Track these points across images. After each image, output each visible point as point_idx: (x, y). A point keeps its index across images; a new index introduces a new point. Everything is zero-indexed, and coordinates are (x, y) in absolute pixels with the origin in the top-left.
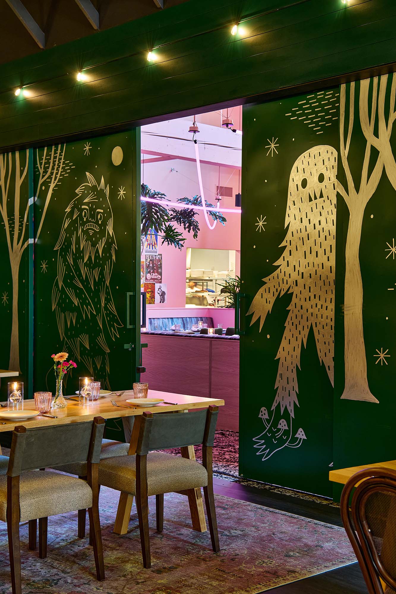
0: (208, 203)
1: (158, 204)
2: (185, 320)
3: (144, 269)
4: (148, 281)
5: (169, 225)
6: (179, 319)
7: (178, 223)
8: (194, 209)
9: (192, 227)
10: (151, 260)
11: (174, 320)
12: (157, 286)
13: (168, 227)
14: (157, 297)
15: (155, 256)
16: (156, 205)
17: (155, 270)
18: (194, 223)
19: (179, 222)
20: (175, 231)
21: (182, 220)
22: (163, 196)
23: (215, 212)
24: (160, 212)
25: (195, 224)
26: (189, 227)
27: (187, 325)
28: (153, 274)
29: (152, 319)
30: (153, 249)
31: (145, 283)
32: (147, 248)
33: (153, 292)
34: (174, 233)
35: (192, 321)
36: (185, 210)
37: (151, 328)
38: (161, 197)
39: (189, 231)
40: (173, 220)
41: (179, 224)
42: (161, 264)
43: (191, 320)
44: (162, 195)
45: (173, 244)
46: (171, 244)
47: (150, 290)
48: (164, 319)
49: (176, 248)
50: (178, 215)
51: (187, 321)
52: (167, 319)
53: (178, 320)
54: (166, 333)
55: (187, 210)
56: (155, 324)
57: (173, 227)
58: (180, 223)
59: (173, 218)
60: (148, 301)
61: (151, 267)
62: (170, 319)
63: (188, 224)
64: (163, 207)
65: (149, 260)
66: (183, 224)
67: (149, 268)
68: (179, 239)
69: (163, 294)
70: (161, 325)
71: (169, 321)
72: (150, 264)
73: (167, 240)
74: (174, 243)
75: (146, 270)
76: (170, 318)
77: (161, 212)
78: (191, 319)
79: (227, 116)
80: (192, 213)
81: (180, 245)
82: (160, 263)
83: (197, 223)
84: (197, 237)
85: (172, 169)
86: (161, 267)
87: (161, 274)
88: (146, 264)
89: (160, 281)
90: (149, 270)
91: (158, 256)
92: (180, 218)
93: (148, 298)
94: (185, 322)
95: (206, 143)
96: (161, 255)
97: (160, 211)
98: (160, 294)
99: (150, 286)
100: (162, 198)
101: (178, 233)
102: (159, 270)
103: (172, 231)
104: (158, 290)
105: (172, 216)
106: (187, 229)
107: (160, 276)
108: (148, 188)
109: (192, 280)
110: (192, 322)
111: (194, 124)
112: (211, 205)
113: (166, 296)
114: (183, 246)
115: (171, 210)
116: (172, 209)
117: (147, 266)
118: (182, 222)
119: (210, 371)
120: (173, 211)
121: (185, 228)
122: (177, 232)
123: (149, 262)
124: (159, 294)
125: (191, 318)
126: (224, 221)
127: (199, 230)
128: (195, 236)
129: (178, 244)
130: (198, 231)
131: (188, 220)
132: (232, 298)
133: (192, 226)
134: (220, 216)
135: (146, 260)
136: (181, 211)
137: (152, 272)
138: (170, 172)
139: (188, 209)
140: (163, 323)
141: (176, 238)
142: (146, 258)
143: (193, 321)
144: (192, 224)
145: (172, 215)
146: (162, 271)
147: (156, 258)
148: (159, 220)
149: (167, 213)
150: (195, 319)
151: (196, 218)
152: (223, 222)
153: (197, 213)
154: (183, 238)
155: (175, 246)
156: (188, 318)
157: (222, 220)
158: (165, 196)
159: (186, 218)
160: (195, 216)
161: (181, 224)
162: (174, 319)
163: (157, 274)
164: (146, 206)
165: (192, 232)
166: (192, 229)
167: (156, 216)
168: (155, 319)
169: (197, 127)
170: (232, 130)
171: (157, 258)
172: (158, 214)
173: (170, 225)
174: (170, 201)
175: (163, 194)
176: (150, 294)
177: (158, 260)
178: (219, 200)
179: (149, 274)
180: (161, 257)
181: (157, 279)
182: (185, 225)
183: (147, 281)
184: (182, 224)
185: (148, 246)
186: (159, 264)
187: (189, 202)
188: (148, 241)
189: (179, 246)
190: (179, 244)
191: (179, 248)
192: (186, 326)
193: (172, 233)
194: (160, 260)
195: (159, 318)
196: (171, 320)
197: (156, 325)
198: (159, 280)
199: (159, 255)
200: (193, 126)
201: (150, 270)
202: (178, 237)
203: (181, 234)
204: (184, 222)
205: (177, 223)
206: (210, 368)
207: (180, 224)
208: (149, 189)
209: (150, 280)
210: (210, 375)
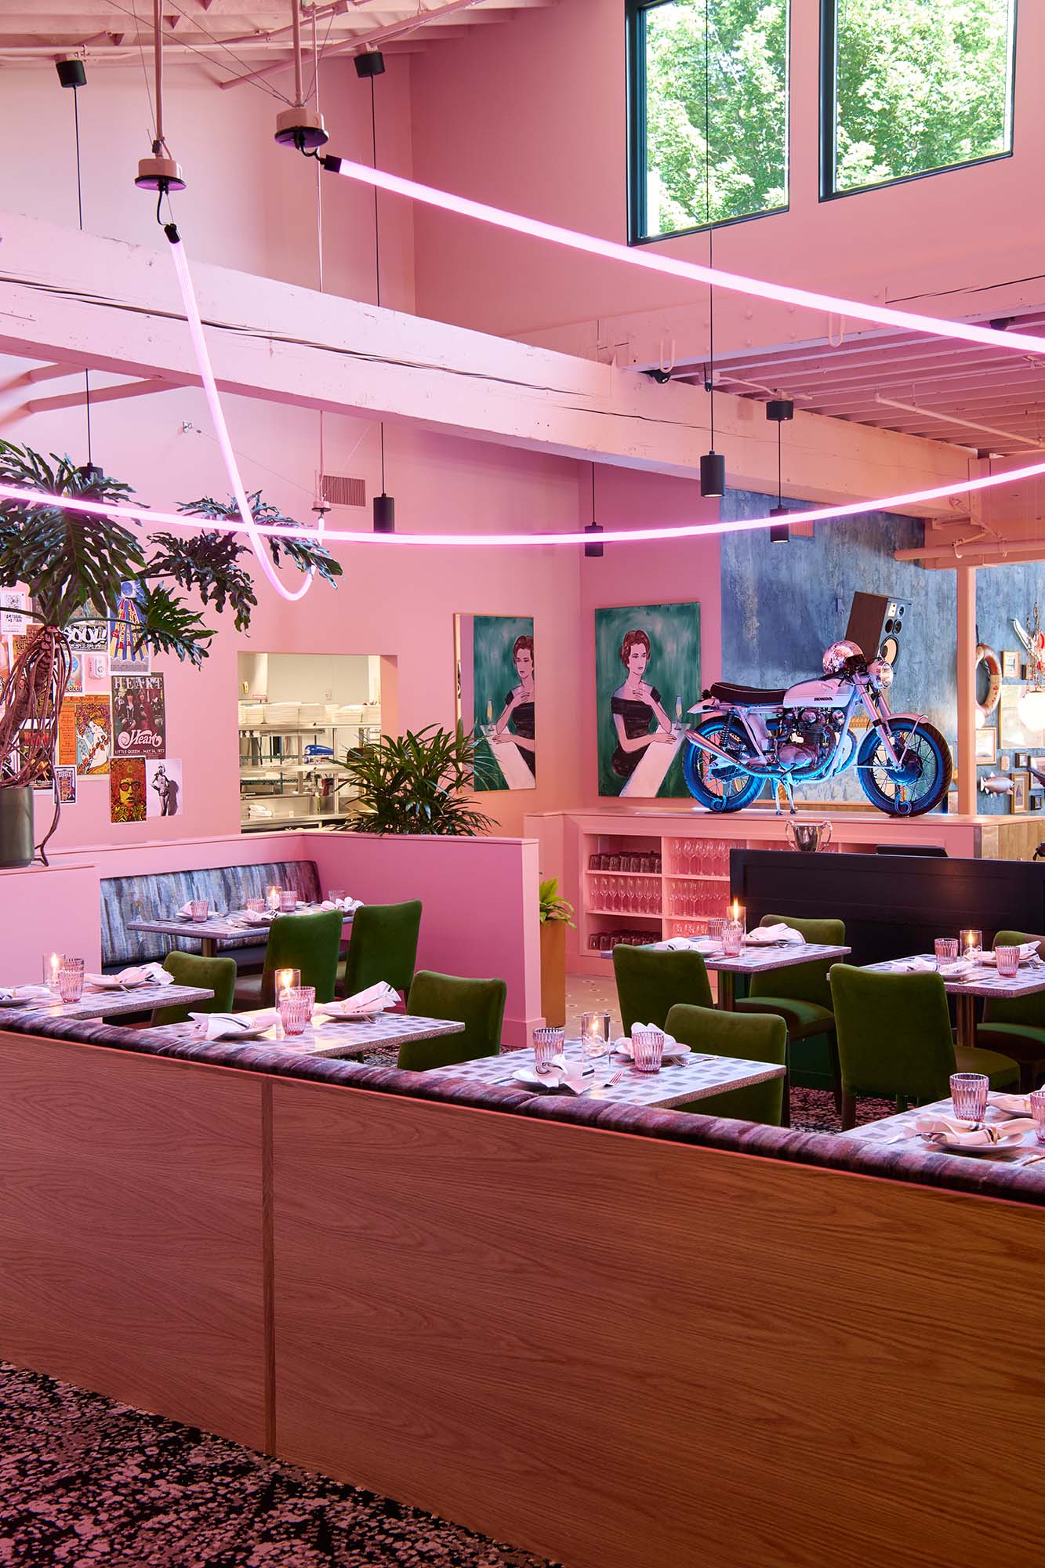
0: (280, 516)
1: (103, 517)
2: (230, 876)
3: (108, 717)
4: (123, 755)
5: (158, 588)
6: (211, 873)
7: (181, 581)
8: (235, 533)
9: (227, 595)
10: (129, 692)
11: (195, 880)
12: (152, 766)
13: (154, 595)
14: (154, 801)
15: (144, 678)
16: (98, 521)
17: (143, 721)
18: (238, 579)
19: (184, 580)
20: (178, 608)
21: (193, 570)
22: (123, 492)
23: (306, 543)
24: (111, 545)
25: (242, 584)
26: (219, 594)
27: (237, 889)
28: (139, 731)
29: (123, 881)
30: (134, 659)
31: (113, 760)
32: (116, 656)
33: (139, 785)
34: (174, 612)
35: (252, 876)
36: (206, 537)
37: (121, 908)
38: (114, 494)
39: (219, 608)
40: (162, 572)
41: (184, 584)
42: (161, 702)
43: (248, 874)
44: (118, 490)
45: (172, 650)
46: (166, 650)
47: (129, 780)
48: (162, 878)
49: (182, 660)
50: (183, 555)
51: (238, 878)
52: (171, 876)
53: (209, 875)
54: (88, 1032)
55: (213, 540)
56: (132, 894)
57: (170, 593)
58: (189, 582)
59: (166, 565)
60: (125, 813)
61: (130, 711)
62: (181, 875)
63: (214, 584)
64: (121, 529)
65: (122, 692)
66: (199, 583)
67: (126, 716)
68: (193, 631)
69: (170, 791)
70: (154, 896)
71: (178, 884)
72: (127, 704)
73: (154, 636)
74: (175, 645)
75: (114, 722)
76: (183, 872)
77: (114, 546)
78: (251, 873)
79: (298, 96)
80: (229, 548)
81: (196, 652)
82: (159, 699)
83: (248, 579)
84: (246, 627)
85: (186, 425)
86: (161, 712)
87: (161, 731)
88: (115, 703)
89: (159, 750)
90: (123, 721)
91: (153, 680)
92: (188, 567)
93: (126, 803)
94: (231, 881)
95: (274, 335)
96: (160, 675)
97: (112, 541)
98: (162, 791)
99: (130, 769)
100: (119, 500)
101: (189, 612)
102: (157, 721)
103: (170, 607)
104: (156, 779)
105: (161, 560)
106: (213, 602)
107: (159, 739)
108: (69, 466)
109: (269, 731)
110: (253, 881)
111: (156, 147)
112: (292, 521)
113: (179, 796)
114: (207, 656)
115: (157, 539)
116: (162, 536)
117: (117, 709)
118: (194, 579)
119: (268, 1215)
120: (163, 541)
121: (205, 599)
122: (184, 611)
123: (125, 699)
124: (158, 789)
125: (249, 866)
126: (333, 574)
127: (255, 603)
128: (242, 620)
129: (189, 648)
130: (251, 605)
131: (215, 571)
132: (373, 800)
133: (228, 591)
134: (320, 558)
135: (115, 691)
136: (194, 541)
137: (136, 728)
138: (179, 433)
139: (216, 534)
140: (159, 889)
141: (183, 629)
142: (113, 686)
143: (255, 875)
144: (228, 585)
145: (159, 555)
146: (164, 722)
147: (144, 686)
148: (106, 572)
149: (138, 550)
150: (262, 868)
151: (241, 563)
152: (331, 576)
153: (245, 549)
154: (206, 629)
155: (180, 656)
156: (239, 869)
157: (326, 570)
158: (130, 490)
159: (208, 566)
160: (238, 556)
161: (193, 585)
162: (196, 875)
163: (149, 732)
164: (62, 524)
165: (230, 611)
166: (228, 601)
167: (96, 560)
168: (135, 880)
169: (171, 164)
170: (322, 161)
171: (149, 685)
172: (105, 552)
173: (162, 588)
174: (148, 507)
175: (124, 486)
176: (130, 791)
177: (150, 690)
178: (322, 510)
179: (125, 734)
180: (162, 683)
181: (149, 746)
182: (204, 588)
183: (121, 754)
184: (195, 586)
185: (120, 651)
186: (154, 703)
187: (216, 512)
188: (118, 637)
189: (192, 655)
190: (192, 647)
191: (193, 662)
192: (233, 894)
193: (168, 613)
194: (157, 691)
195: (146, 876)
196: (186, 879)
197: (137, 897)
198: (156, 749)
199: (154, 675)
200: (153, 156)
201: (128, 722)
202: (190, 627)
203: (199, 615)
204: (201, 579)
205: (178, 582)
206: (268, 1199)
207: (189, 585)
208: (74, 467)
209: (129, 752)
210: (268, 1227)
